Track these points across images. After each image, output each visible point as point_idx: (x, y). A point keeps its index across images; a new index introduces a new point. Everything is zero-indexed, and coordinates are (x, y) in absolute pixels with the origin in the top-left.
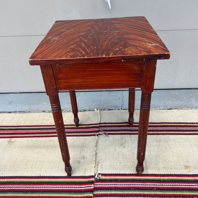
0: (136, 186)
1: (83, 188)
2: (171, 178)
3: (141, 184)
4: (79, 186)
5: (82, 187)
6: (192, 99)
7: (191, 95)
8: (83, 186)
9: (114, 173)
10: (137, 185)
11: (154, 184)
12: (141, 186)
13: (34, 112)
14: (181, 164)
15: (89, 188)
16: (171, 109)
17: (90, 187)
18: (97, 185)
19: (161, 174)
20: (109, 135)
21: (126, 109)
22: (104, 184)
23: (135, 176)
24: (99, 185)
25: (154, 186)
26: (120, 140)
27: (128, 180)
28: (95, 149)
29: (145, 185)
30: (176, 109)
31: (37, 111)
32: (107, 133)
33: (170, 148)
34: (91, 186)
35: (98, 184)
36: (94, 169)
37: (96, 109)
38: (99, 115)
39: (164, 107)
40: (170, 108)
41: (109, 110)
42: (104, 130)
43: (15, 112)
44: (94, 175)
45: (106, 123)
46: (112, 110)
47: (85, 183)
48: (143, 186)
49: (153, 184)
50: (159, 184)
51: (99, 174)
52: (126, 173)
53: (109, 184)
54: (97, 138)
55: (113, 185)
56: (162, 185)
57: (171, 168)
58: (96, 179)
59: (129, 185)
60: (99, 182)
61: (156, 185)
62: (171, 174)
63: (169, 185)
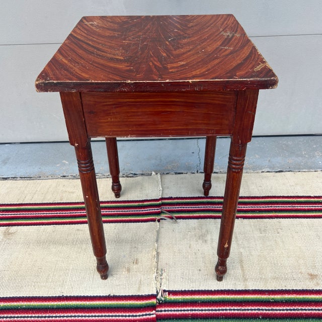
0: (228, 311)
1: (138, 318)
2: (287, 296)
3: (236, 308)
4: (131, 314)
5: (136, 316)
6: (316, 154)
7: (315, 146)
8: (138, 314)
9: (190, 290)
10: (230, 310)
11: (258, 308)
12: (236, 311)
13: (47, 178)
14: (303, 271)
15: (148, 316)
16: (282, 171)
17: (150, 315)
18: (161, 311)
19: (270, 289)
20: (179, 220)
22: (173, 309)
23: (227, 294)
24: (165, 311)
25: (259, 312)
26: (198, 229)
27: (213, 302)
28: (156, 245)
29: (243, 310)
30: (289, 171)
31: (53, 177)
32: (175, 217)
33: (283, 242)
34: (152, 313)
35: (163, 309)
36: (155, 282)
37: (153, 173)
38: (160, 183)
39: (270, 168)
40: (279, 170)
41: (176, 173)
42: (170, 212)
43: (14, 178)
44: (155, 293)
45: (172, 197)
46: (182, 173)
47: (142, 308)
48: (240, 312)
49: (256, 308)
50: (267, 308)
51: (165, 291)
52: (210, 289)
53: (183, 309)
54: (158, 226)
55: (189, 312)
56: (272, 310)
57: (286, 279)
58: (158, 300)
59: (216, 310)
60: (165, 306)
61: (262, 310)
62: (287, 289)
63: (284, 310)
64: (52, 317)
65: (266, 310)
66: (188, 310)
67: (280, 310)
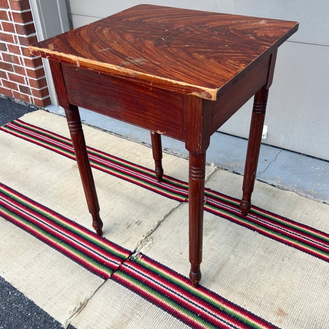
0: (176, 295)
1: (107, 261)
2: (238, 314)
3: (184, 296)
4: (105, 256)
5: (107, 259)
8: (109, 259)
10: (178, 295)
11: (204, 307)
12: (182, 299)
13: (131, 140)
14: (277, 303)
15: (114, 264)
17: (116, 263)
18: (127, 266)
19: (229, 300)
21: (262, 181)
22: (136, 269)
23: (186, 282)
24: (129, 267)
25: (201, 310)
26: (209, 223)
27: (170, 282)
28: (163, 218)
29: (189, 301)
31: (136, 140)
34: (118, 263)
35: (129, 265)
36: (139, 244)
37: (213, 164)
41: (234, 172)
44: (132, 251)
45: (210, 189)
46: (240, 174)
48: (185, 301)
50: (211, 312)
51: (141, 254)
52: (176, 271)
53: (143, 273)
54: (177, 205)
55: (146, 278)
56: (214, 316)
57: (252, 300)
58: (131, 257)
59: (167, 288)
60: (132, 264)
61: (206, 311)
62: (245, 309)
63: (225, 322)
64: (58, 231)
65: (209, 313)
66: (146, 276)
67: (221, 320)
